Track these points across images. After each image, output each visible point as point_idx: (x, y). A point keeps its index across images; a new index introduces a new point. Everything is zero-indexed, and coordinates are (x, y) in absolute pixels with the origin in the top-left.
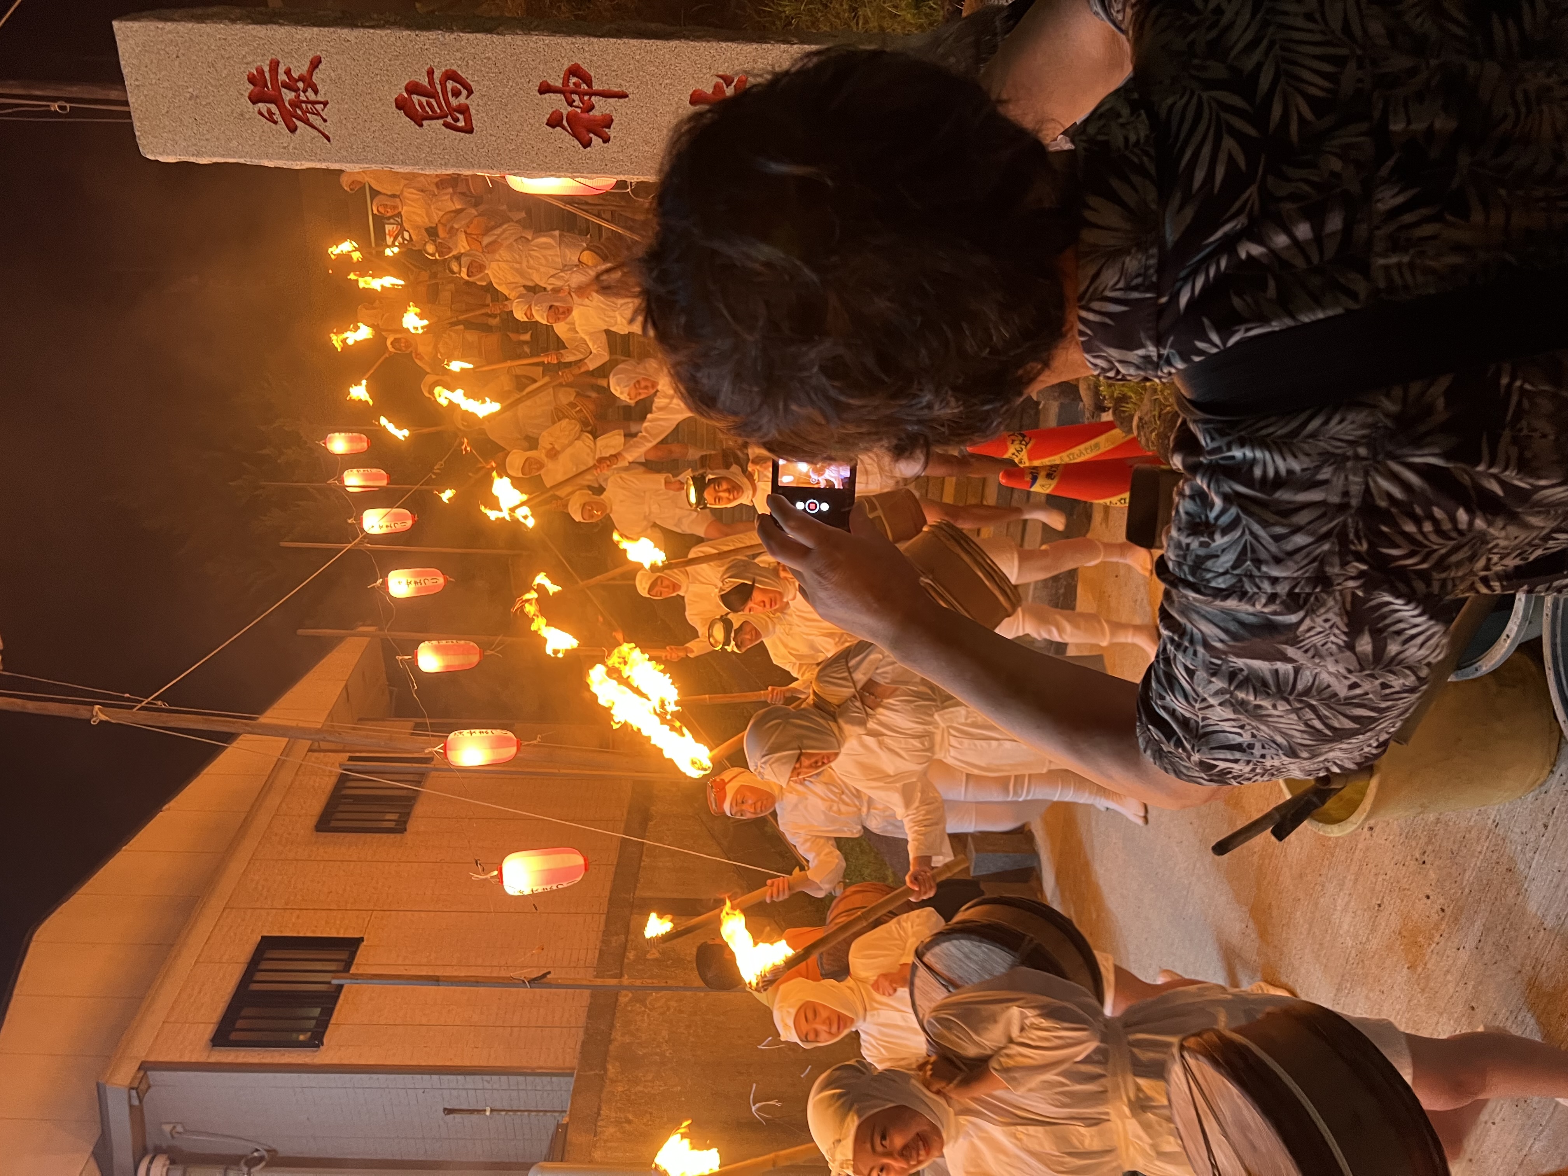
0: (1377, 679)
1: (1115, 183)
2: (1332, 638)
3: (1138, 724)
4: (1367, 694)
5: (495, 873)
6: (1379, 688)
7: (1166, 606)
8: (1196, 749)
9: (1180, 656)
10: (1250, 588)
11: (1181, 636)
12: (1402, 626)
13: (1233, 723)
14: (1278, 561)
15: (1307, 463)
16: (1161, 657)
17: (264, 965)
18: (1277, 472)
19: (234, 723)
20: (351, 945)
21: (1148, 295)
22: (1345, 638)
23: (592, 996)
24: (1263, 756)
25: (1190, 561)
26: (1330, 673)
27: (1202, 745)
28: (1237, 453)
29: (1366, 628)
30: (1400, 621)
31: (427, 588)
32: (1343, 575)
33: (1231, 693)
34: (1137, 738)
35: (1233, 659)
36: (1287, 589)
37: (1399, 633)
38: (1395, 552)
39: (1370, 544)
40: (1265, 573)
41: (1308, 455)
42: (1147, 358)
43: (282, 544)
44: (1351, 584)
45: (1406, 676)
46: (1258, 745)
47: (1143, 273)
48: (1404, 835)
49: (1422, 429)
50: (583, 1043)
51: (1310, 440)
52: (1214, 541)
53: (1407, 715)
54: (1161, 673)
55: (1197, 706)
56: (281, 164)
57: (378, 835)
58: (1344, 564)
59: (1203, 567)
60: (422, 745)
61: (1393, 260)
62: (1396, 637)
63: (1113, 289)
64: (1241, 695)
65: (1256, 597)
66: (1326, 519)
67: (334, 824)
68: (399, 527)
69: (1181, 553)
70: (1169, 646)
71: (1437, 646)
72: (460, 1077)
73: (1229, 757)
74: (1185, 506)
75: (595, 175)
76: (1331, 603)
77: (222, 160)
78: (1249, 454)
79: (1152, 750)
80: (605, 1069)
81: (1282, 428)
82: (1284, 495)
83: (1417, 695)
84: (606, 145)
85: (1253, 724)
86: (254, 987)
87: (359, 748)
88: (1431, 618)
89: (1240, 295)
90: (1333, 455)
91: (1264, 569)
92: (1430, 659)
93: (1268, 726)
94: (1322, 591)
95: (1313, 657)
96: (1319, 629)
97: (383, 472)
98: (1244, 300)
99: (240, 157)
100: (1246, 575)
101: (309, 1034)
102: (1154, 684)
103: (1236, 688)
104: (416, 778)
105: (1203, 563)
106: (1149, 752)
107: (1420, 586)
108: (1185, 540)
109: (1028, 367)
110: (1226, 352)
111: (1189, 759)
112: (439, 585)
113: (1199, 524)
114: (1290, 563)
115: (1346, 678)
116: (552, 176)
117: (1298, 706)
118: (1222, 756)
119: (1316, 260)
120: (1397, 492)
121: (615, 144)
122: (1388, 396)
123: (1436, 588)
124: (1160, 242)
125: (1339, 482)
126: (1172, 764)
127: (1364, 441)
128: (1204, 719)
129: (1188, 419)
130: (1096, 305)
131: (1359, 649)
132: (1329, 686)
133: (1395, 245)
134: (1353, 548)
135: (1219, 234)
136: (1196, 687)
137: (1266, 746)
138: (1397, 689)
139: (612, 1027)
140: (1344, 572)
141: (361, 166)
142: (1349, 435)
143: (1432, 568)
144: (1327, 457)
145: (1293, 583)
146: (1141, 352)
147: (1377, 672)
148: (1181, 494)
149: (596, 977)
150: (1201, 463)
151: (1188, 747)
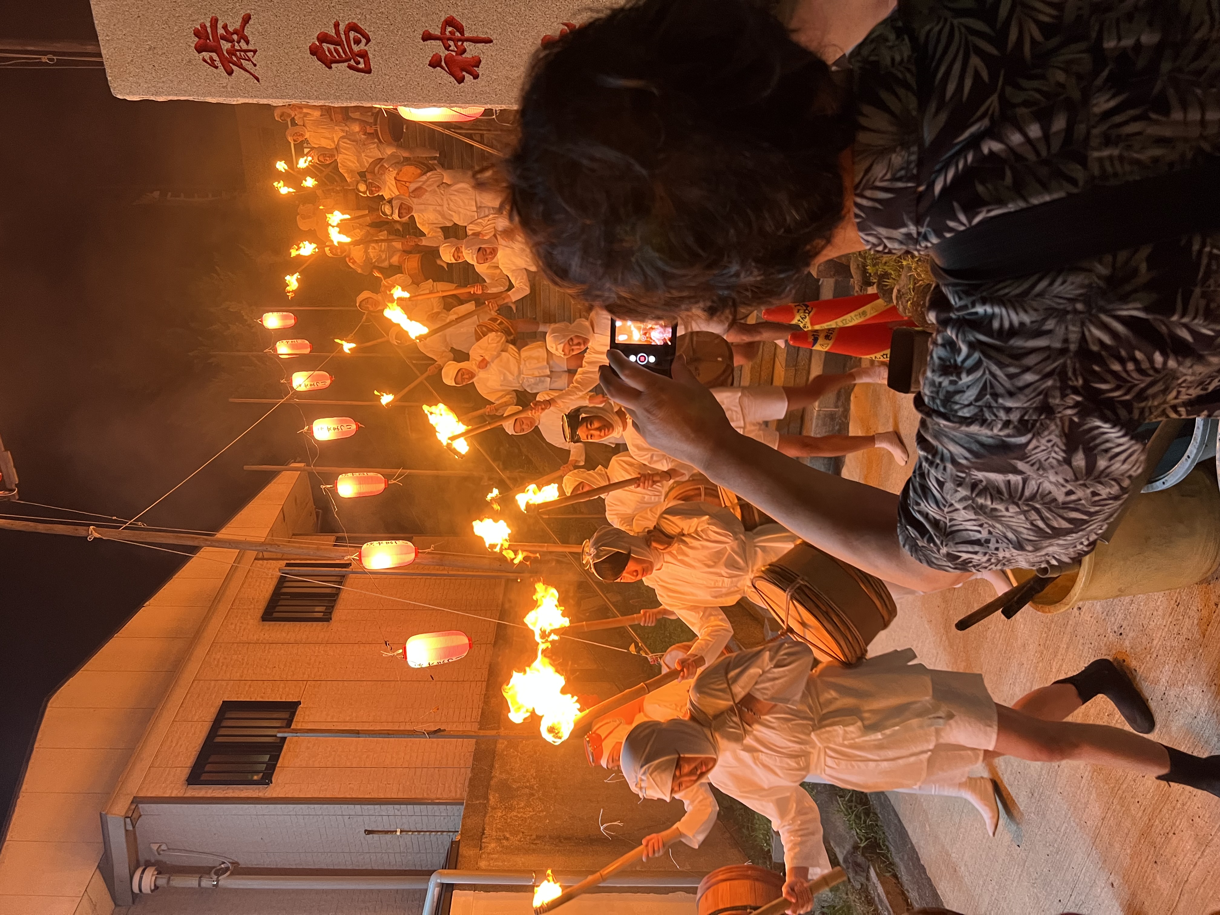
0: (1088, 488)
1: (884, 95)
2: (1053, 455)
3: (899, 525)
4: (1080, 500)
5: (401, 651)
6: (1090, 495)
7: (922, 432)
8: (944, 543)
9: (933, 471)
10: (988, 416)
11: (934, 456)
12: (1108, 445)
13: (974, 523)
14: (1011, 394)
15: (1035, 316)
16: (917, 472)
17: (225, 723)
18: (1011, 323)
19: (197, 538)
20: (291, 707)
21: (910, 185)
22: (1064, 455)
23: (477, 743)
24: (997, 549)
25: (941, 396)
26: (1051, 482)
27: (949, 540)
28: (980, 309)
29: (1081, 446)
30: (1107, 441)
31: (343, 433)
32: (1063, 405)
33: (973, 500)
34: (898, 536)
35: (976, 473)
36: (1018, 416)
37: (1107, 451)
38: (1104, 386)
39: (1085, 381)
40: (1002, 404)
41: (1036, 310)
42: (908, 235)
43: (231, 400)
44: (1069, 412)
45: (1111, 486)
46: (993, 540)
47: (906, 167)
48: (1105, 613)
49: (1128, 288)
50: (470, 779)
51: (1038, 299)
52: (960, 379)
53: (1112, 520)
54: (917, 485)
55: (946, 510)
56: (221, 100)
57: (310, 623)
58: (1063, 396)
59: (952, 400)
60: (343, 554)
61: (1106, 153)
62: (1104, 454)
63: (882, 180)
64: (980, 501)
65: (994, 423)
66: (1049, 362)
67: (275, 615)
68: (321, 385)
69: (934, 389)
70: (924, 464)
71: (1137, 461)
72: (376, 806)
73: (970, 549)
74: (938, 353)
75: (467, 105)
76: (1053, 427)
77: (175, 98)
78: (989, 310)
79: (909, 545)
80: (488, 799)
81: (1016, 288)
82: (1017, 342)
83: (1120, 502)
84: (475, 81)
85: (990, 523)
86: (218, 739)
87: (294, 557)
88: (1132, 439)
89: (983, 183)
90: (1056, 309)
91: (1000, 401)
92: (1131, 472)
93: (1002, 524)
94: (1046, 418)
95: (1038, 469)
96: (1043, 448)
97: (307, 342)
98: (987, 188)
99: (190, 96)
100: (986, 407)
101: (262, 774)
102: (911, 494)
103: (977, 496)
104: (338, 579)
105: (952, 397)
106: (907, 547)
107: (1123, 413)
108: (938, 379)
109: (814, 243)
110: (971, 230)
111: (939, 551)
112: (353, 430)
113: (949, 367)
114: (1022, 397)
115: (1063, 486)
116: (434, 106)
117: (1026, 508)
118: (964, 549)
119: (1044, 153)
120: (1107, 339)
121: (483, 80)
122: (1100, 263)
123: (1136, 414)
124: (920, 142)
125: (1060, 331)
126: (925, 556)
127: (1080, 298)
128: (951, 520)
129: (940, 284)
130: (868, 193)
131: (1074, 463)
132: (1050, 493)
133: (1108, 141)
134: (1070, 383)
135: (966, 134)
136: (945, 495)
137: (1000, 541)
138: (1104, 496)
139: (492, 766)
140: (1062, 403)
141: (284, 101)
142: (1070, 294)
143: (1134, 398)
144: (1050, 312)
145: (1022, 413)
146: (904, 230)
147: (1088, 482)
148: (935, 343)
149: (480, 729)
150: (951, 319)
151: (938, 542)
